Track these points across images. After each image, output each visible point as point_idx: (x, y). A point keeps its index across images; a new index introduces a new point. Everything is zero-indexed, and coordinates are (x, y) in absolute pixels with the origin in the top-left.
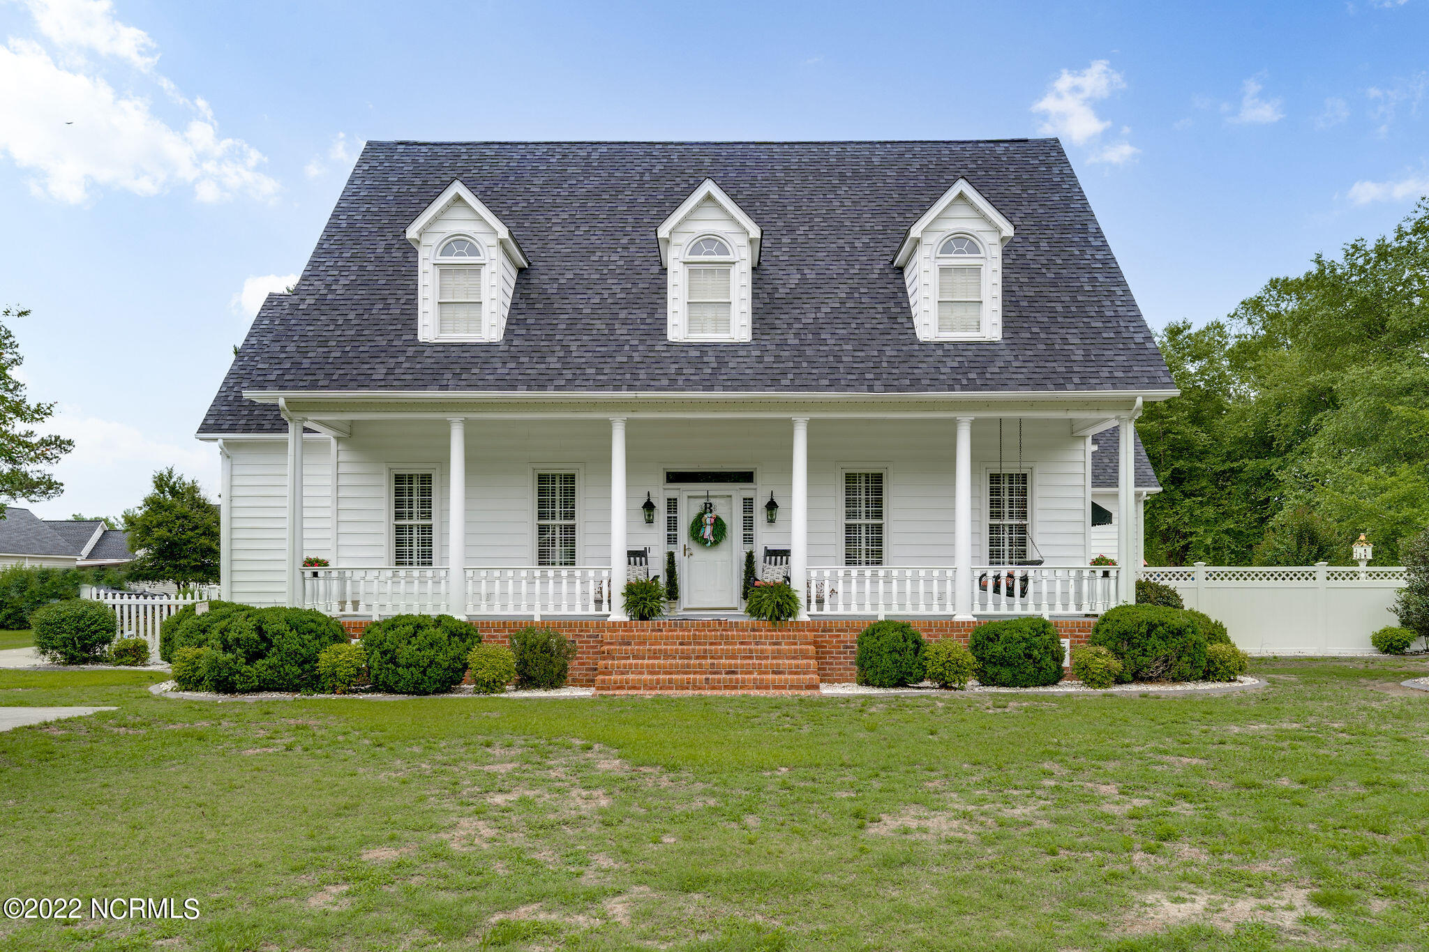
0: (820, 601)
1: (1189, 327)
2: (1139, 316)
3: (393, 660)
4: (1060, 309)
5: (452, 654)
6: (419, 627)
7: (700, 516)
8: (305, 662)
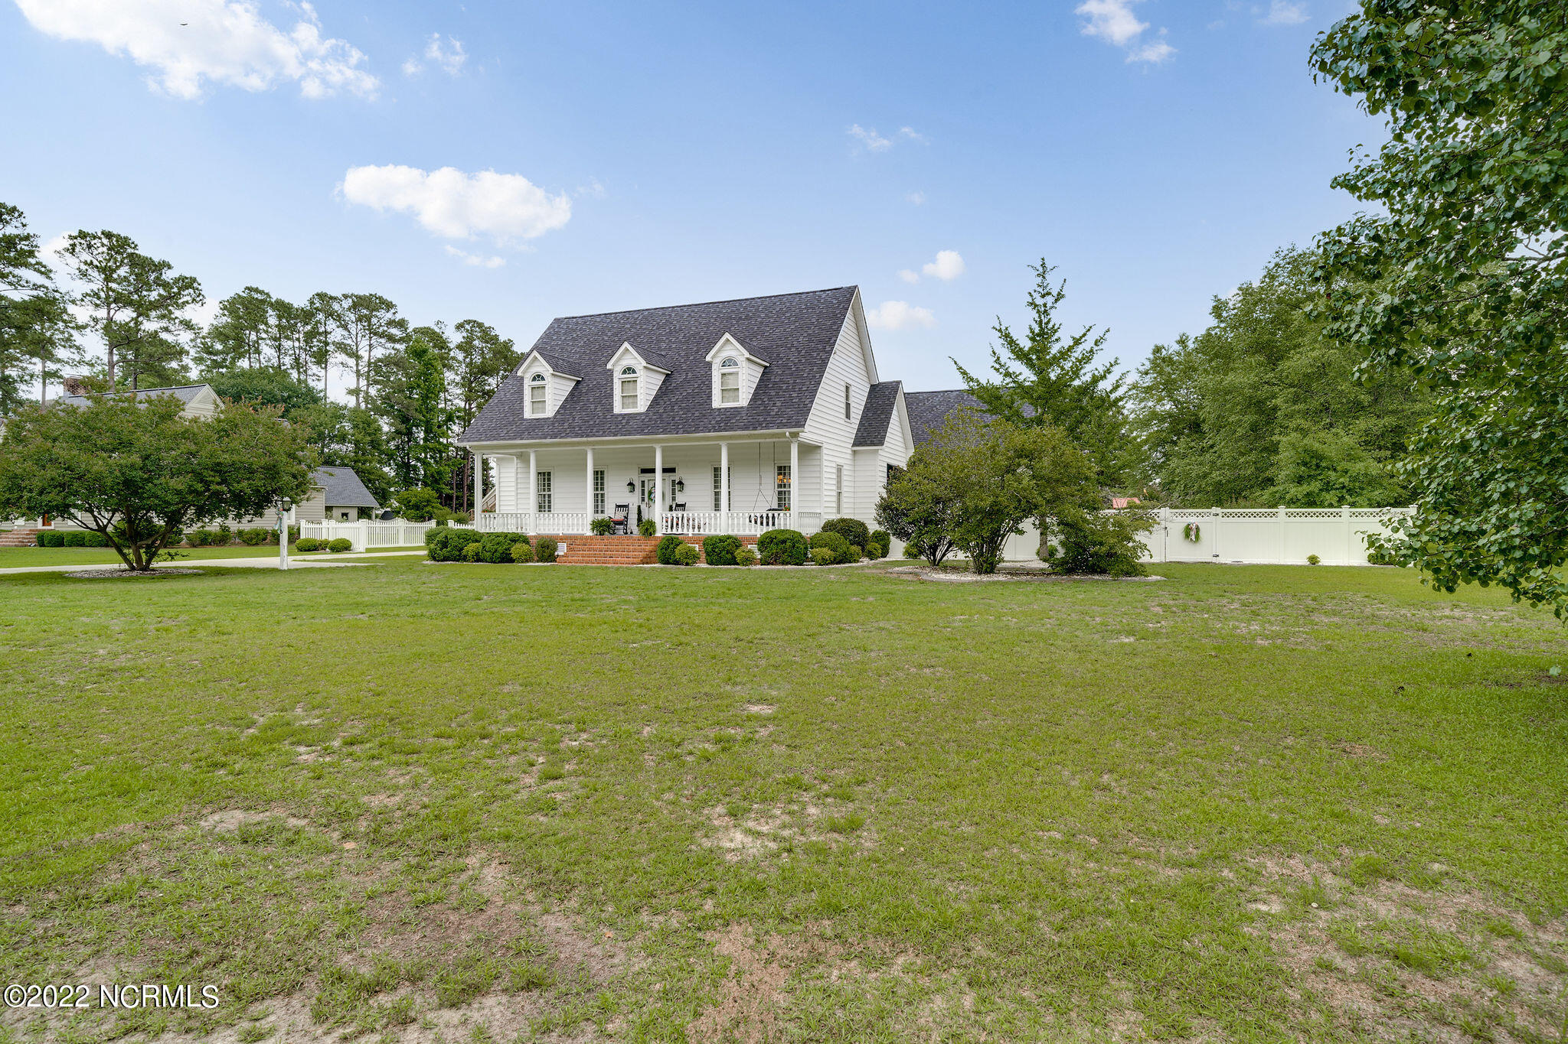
7: (652, 489)
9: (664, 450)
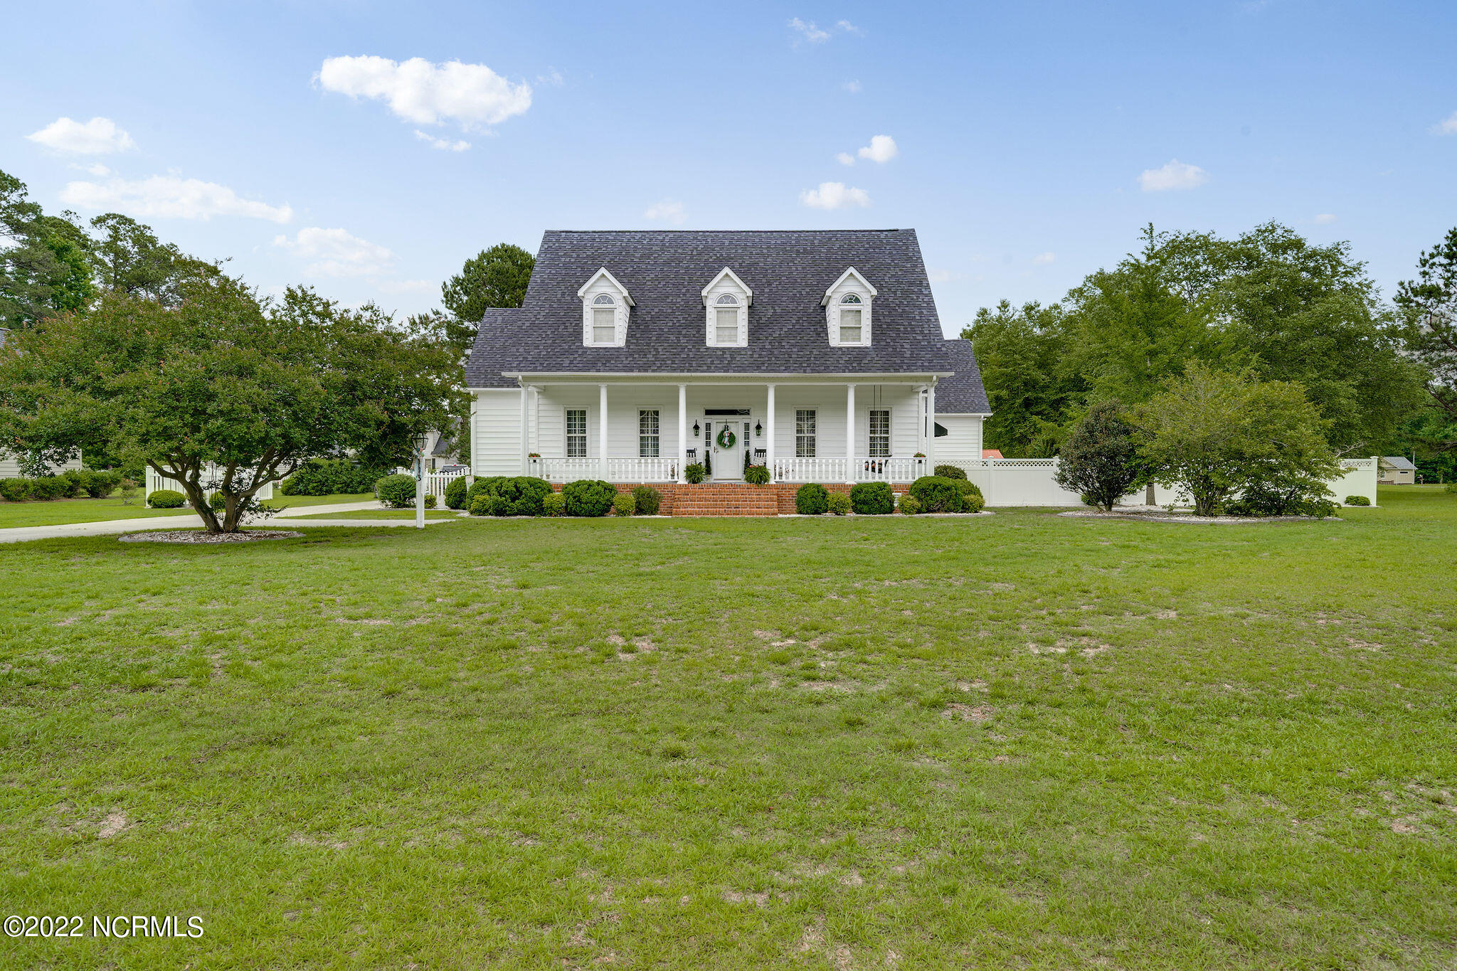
0: (781, 475)
1: (1039, 306)
2: (941, 333)
3: (579, 501)
4: (902, 329)
5: (606, 498)
6: (590, 485)
7: (723, 432)
8: (538, 501)
9: (777, 390)
